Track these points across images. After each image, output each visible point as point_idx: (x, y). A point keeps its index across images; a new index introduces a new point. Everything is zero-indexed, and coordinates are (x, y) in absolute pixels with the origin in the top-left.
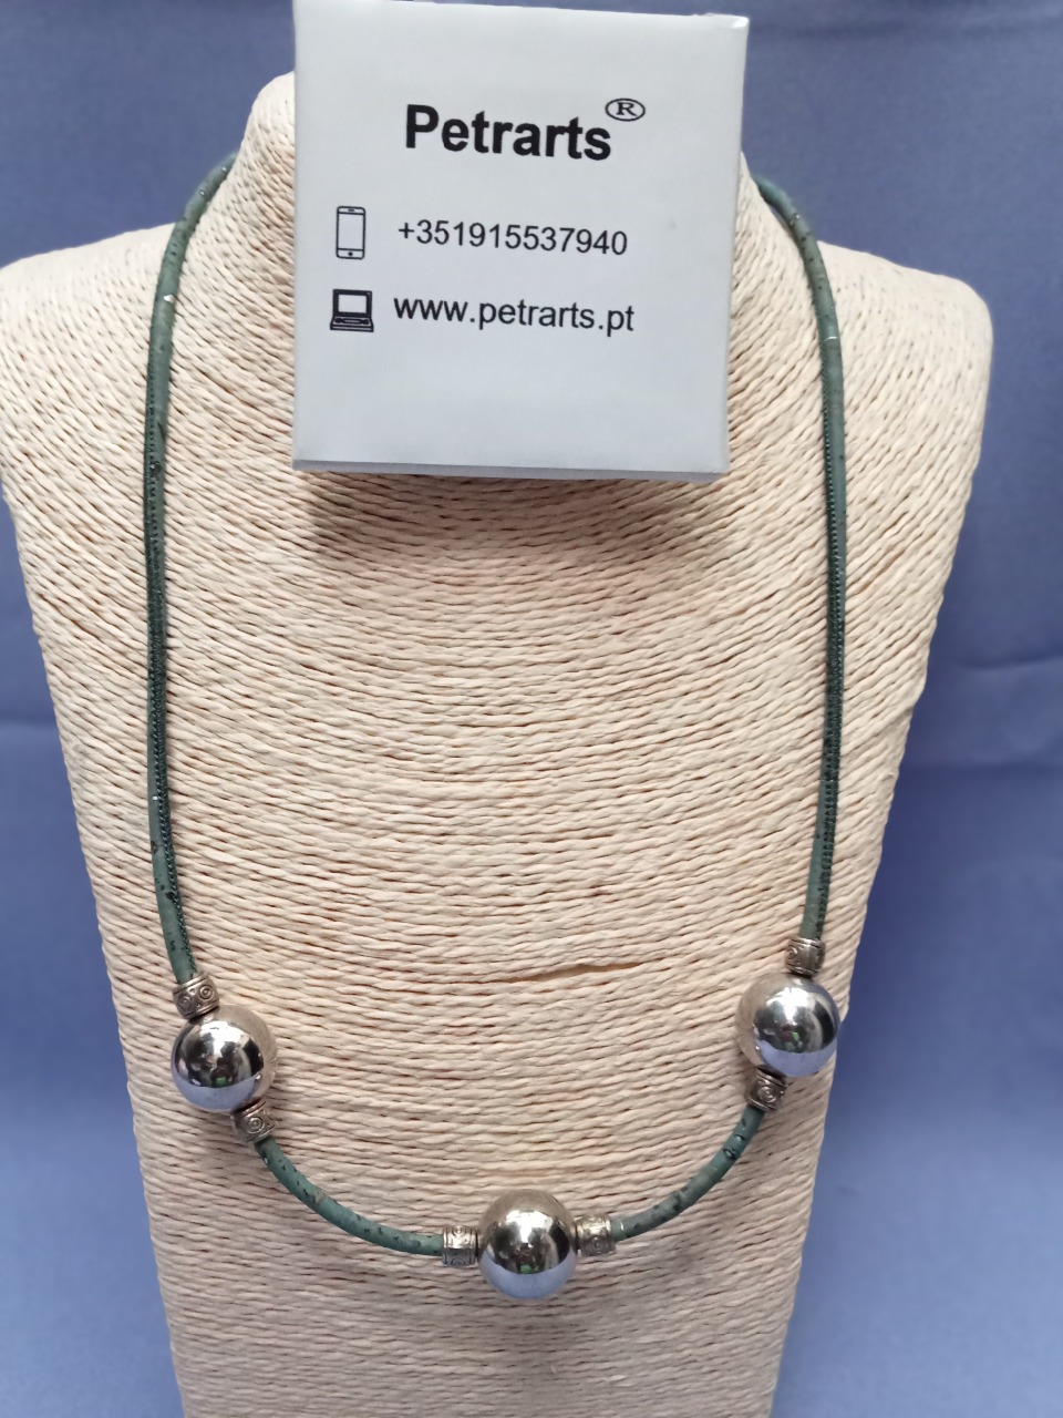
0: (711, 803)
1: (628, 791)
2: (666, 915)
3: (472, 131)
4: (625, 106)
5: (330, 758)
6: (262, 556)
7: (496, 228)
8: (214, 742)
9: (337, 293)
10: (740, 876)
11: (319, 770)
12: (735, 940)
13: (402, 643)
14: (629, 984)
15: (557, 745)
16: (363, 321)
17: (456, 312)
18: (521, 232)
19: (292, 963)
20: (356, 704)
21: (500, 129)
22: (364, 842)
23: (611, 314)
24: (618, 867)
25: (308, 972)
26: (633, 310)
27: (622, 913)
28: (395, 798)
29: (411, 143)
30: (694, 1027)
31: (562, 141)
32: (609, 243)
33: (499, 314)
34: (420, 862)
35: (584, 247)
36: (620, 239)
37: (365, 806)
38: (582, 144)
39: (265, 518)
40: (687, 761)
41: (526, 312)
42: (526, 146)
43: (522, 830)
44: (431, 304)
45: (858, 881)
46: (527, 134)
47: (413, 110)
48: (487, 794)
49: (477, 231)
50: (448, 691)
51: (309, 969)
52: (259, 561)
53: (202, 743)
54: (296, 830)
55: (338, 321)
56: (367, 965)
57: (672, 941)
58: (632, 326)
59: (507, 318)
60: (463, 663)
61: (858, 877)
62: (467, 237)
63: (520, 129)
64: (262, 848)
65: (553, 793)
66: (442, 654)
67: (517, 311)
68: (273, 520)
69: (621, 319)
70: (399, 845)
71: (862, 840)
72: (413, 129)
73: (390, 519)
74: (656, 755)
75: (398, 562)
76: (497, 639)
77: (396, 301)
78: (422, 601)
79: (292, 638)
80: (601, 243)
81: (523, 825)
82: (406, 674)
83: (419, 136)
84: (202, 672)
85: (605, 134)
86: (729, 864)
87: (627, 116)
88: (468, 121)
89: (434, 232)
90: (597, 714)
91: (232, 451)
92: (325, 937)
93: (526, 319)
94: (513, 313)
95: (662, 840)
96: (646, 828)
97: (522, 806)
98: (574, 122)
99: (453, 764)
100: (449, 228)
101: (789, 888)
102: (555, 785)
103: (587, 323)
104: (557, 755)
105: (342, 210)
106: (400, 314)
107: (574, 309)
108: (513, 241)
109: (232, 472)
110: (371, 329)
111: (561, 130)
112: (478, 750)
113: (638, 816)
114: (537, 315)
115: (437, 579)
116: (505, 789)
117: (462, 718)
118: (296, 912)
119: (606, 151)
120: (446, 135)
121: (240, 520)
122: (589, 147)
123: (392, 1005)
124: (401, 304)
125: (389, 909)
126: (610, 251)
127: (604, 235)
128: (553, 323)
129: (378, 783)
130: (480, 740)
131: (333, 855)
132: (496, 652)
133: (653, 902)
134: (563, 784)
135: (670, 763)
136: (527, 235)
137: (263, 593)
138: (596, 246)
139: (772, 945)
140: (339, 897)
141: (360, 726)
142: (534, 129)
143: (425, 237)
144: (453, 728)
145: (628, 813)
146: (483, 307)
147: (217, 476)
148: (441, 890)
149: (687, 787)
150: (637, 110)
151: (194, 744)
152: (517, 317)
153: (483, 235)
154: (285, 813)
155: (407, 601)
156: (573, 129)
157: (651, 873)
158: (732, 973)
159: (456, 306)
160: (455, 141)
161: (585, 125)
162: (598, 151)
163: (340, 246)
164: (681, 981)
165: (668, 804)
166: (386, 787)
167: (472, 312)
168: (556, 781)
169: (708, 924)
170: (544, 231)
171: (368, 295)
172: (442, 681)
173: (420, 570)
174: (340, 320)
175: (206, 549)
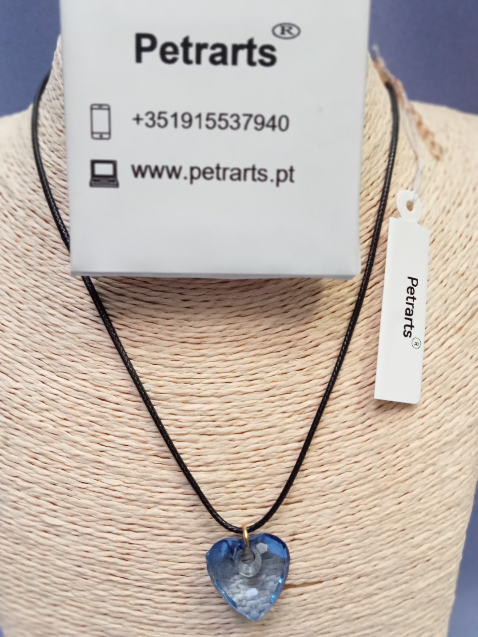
0: (365, 478)
1: (311, 472)
2: (338, 551)
3: (181, 50)
4: (286, 28)
5: (117, 459)
6: (70, 329)
7: (199, 116)
8: (46, 449)
9: (93, 163)
10: (385, 524)
11: (111, 466)
12: (383, 564)
13: (161, 383)
14: (315, 594)
15: (264, 445)
16: (111, 181)
17: (174, 173)
18: (216, 118)
19: (100, 586)
20: (133, 423)
21: (200, 47)
22: (143, 511)
23: (279, 171)
24: (306, 522)
25: (111, 592)
26: (295, 168)
27: (309, 551)
28: (159, 483)
29: (139, 59)
30: (358, 618)
31: (243, 54)
32: (277, 123)
33: (203, 173)
34: (177, 524)
35: (259, 127)
36: (284, 121)
37: (141, 489)
38: (257, 56)
39: (71, 304)
40: (349, 451)
41: (221, 172)
42: (218, 59)
43: (242, 501)
44: (157, 168)
45: (461, 521)
46: (218, 50)
47: (139, 37)
48: (219, 479)
49: (187, 118)
50: (192, 413)
51: (112, 590)
52: (69, 332)
53: (38, 450)
54: (99, 504)
55: (95, 181)
56: (148, 588)
57: (343, 567)
58: (294, 178)
59: (208, 176)
60: (200, 394)
61: (461, 518)
62: (180, 122)
63: (214, 47)
64: (78, 515)
65: (263, 476)
66: (188, 389)
67: (215, 171)
68: (77, 306)
69: (286, 175)
70: (164, 513)
71: (463, 495)
72: (140, 50)
73: (151, 302)
74: (328, 448)
75: (157, 330)
76: (221, 377)
77: (133, 167)
78: (173, 355)
79: (91, 381)
80: (271, 124)
81: (243, 498)
82: (164, 403)
83: (145, 55)
84: (37, 404)
85: (272, 48)
86: (378, 516)
87: (287, 35)
88: (178, 42)
89: (157, 119)
90: (289, 423)
91: (50, 262)
92: (120, 571)
93: (221, 176)
94: (212, 172)
95: (333, 503)
96: (324, 496)
97: (243, 486)
98: (251, 41)
99: (197, 460)
100: (168, 116)
101: (417, 529)
102: (263, 472)
103: (262, 178)
104: (263, 452)
105: (94, 107)
106: (136, 175)
107: (254, 169)
108: (211, 123)
109: (50, 275)
110: (117, 185)
111: (242, 47)
112: (212, 451)
113: (319, 489)
114: (228, 173)
115: (182, 340)
116: (231, 475)
117: (201, 430)
118: (101, 556)
119: (273, 60)
120: (163, 53)
121: (56, 306)
122: (261, 57)
123: (165, 612)
124: (136, 168)
125: (160, 553)
126: (277, 129)
127: (273, 118)
128: (239, 179)
129: (149, 474)
130: (214, 444)
131: (122, 519)
132: (222, 386)
133: (331, 542)
134: (269, 470)
135: (338, 454)
136: (220, 119)
137: (72, 353)
138: (268, 126)
139: (407, 565)
140: (127, 545)
141: (137, 437)
142: (223, 47)
143: (151, 123)
144: (197, 437)
145: (312, 487)
146: (192, 169)
147: (43, 278)
148: (192, 541)
149: (350, 468)
150: (294, 31)
151: (33, 450)
152: (215, 175)
153: (190, 121)
154: (92, 493)
155: (163, 355)
156: (250, 46)
157: (328, 525)
158: (382, 584)
159: (174, 169)
160: (169, 57)
161: (259, 43)
162: (267, 60)
163: (95, 130)
164: (348, 592)
165: (337, 480)
166: (154, 476)
167: (185, 172)
168: (264, 469)
169: (365, 555)
170: (232, 116)
171: (114, 163)
172: (188, 407)
173: (170, 335)
174: (97, 180)
175: (37, 326)
